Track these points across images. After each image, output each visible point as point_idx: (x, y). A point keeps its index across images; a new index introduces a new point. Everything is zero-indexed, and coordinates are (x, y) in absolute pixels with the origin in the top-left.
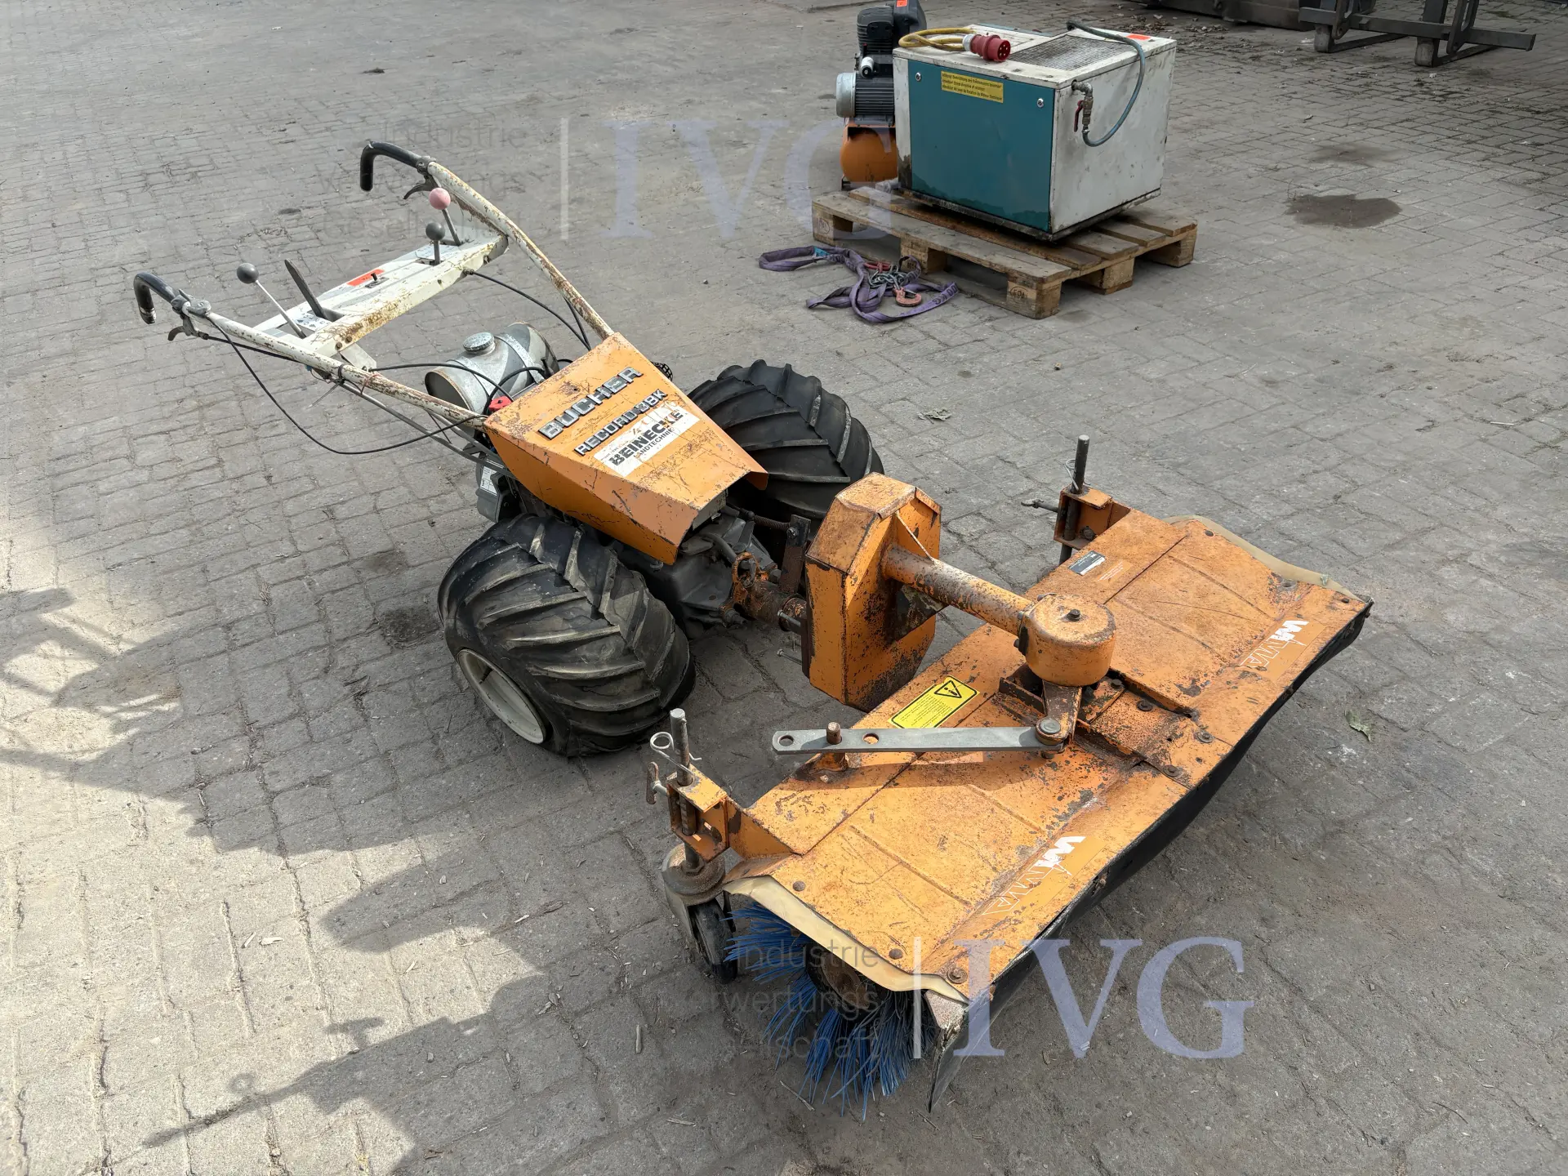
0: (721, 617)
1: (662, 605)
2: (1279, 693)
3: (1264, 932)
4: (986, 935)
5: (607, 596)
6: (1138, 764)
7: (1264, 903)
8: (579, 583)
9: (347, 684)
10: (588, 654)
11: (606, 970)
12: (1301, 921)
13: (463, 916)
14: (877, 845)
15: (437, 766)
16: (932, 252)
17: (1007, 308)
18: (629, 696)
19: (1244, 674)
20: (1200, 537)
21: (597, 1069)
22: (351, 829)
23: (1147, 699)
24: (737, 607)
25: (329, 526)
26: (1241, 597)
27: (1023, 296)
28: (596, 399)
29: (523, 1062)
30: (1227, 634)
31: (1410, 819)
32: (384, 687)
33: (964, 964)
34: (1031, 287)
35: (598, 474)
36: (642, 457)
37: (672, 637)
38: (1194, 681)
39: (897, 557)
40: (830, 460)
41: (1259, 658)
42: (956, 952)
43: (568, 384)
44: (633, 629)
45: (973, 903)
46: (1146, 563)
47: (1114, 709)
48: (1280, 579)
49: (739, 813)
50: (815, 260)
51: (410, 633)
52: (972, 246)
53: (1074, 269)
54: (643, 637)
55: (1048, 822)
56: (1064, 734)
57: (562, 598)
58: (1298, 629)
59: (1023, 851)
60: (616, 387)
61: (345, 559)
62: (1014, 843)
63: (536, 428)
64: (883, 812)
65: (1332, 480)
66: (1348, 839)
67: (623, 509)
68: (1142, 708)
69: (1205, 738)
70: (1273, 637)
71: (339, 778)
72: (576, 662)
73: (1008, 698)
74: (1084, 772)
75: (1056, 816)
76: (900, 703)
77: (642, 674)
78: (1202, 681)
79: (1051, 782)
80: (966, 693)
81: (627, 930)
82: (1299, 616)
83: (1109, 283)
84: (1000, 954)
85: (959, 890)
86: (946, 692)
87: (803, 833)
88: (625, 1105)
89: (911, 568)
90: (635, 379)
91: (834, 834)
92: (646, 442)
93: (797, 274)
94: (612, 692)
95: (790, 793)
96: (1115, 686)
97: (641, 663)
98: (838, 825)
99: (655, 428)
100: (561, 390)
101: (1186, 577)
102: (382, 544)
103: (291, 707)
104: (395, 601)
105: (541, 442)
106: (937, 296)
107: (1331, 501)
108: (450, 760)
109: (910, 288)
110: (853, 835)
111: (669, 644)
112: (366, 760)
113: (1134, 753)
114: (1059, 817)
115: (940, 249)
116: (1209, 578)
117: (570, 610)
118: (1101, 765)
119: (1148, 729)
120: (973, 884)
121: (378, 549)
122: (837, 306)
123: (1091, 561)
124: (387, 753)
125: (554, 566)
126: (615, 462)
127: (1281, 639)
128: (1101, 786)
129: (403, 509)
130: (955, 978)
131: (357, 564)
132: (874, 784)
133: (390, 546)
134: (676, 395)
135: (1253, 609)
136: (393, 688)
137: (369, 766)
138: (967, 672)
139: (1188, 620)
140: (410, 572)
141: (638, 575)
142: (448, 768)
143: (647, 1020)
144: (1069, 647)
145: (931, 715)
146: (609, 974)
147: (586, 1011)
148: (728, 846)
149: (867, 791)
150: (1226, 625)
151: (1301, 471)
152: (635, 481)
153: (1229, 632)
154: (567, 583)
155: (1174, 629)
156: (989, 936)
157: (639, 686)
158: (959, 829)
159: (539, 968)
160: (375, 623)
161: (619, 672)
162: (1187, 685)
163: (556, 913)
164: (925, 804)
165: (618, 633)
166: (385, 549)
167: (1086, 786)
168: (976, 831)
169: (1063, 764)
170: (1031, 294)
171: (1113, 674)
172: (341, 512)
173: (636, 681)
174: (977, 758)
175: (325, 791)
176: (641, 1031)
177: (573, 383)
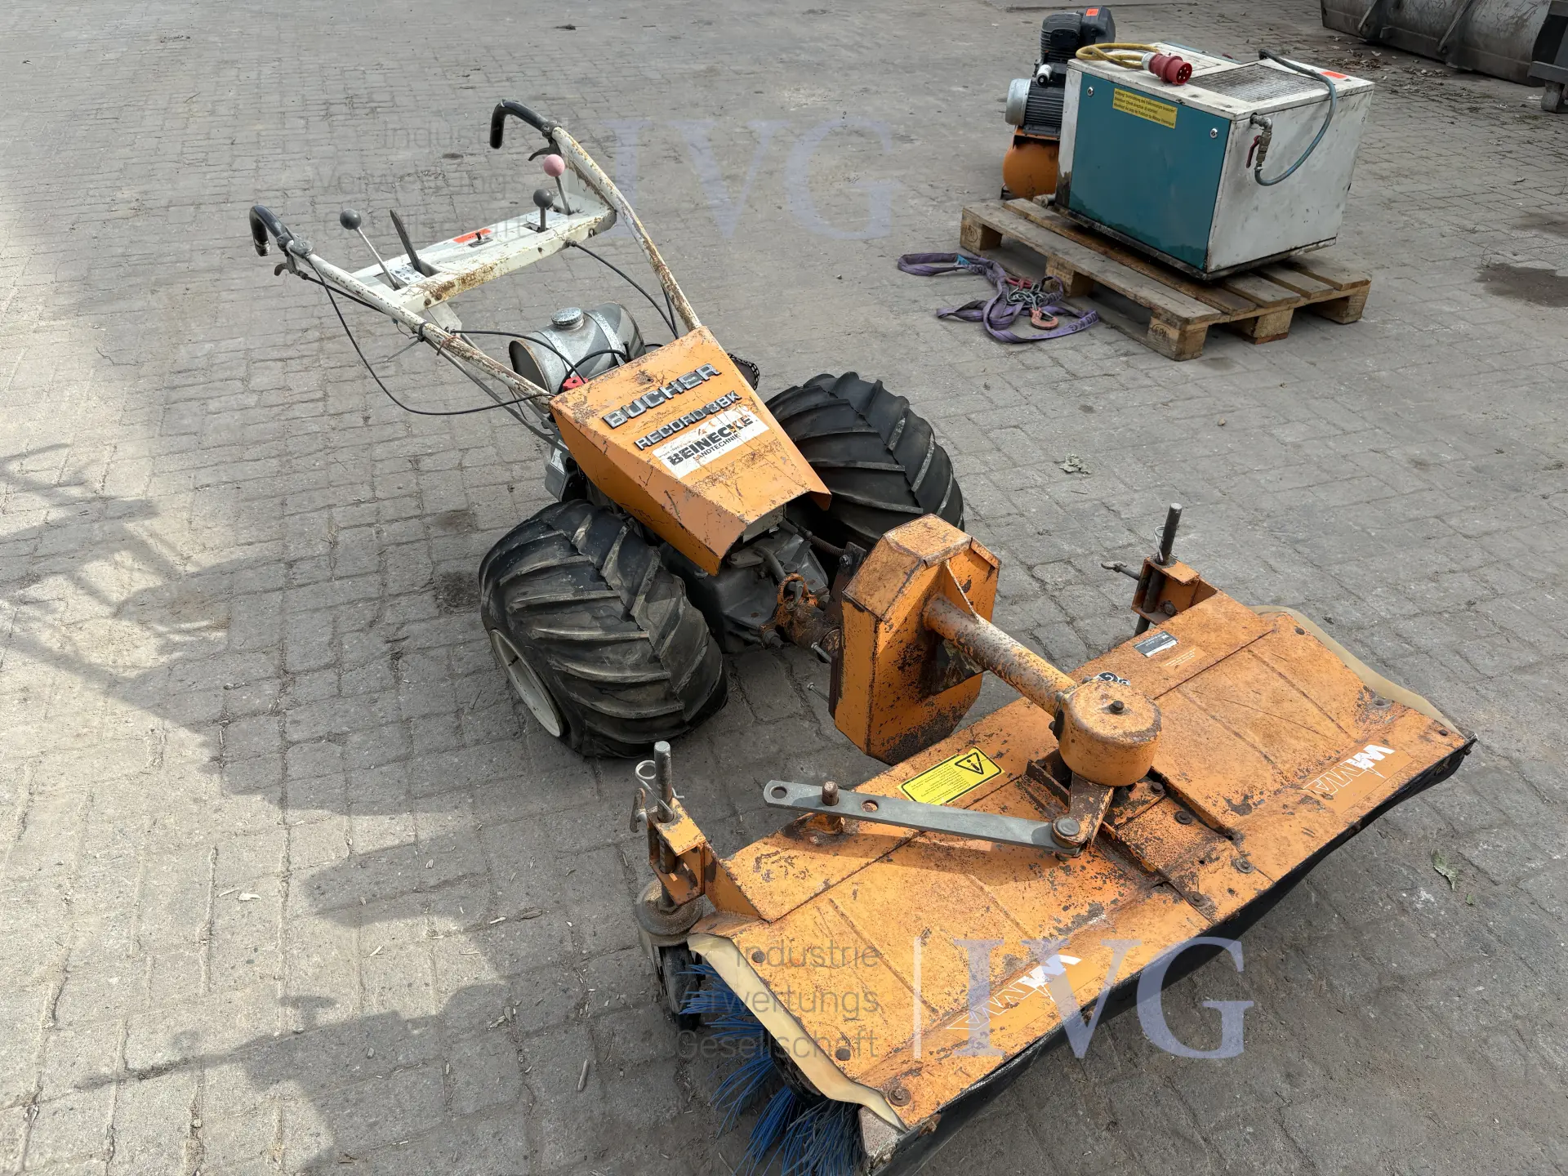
0: (761, 637)
1: (699, 614)
2: (1341, 829)
3: (1285, 1089)
4: (942, 1054)
5: (641, 599)
6: (1161, 885)
7: (1293, 1056)
8: (615, 582)
9: (388, 642)
10: (611, 656)
11: (570, 993)
12: (1332, 1085)
13: (440, 907)
14: (853, 926)
15: (454, 742)
16: (1078, 277)
17: (1147, 345)
18: (650, 705)
19: (1306, 800)
20: (1289, 635)
21: (534, 1100)
22: (353, 794)
23: (1188, 811)
24: (779, 629)
25: (411, 476)
26: (1321, 709)
27: (1164, 334)
28: (668, 393)
29: (461, 1077)
30: (1296, 749)
31: (1481, 988)
32: (423, 650)
33: (911, 1083)
34: (1175, 327)
35: (653, 471)
36: (701, 460)
37: (705, 649)
38: (1246, 797)
39: (940, 608)
40: (905, 488)
41: (1328, 785)
42: (905, 1067)
43: (643, 373)
44: (663, 636)
45: (941, 1012)
46: (1222, 654)
47: (1149, 815)
48: (1372, 694)
49: (714, 863)
50: (956, 269)
51: (461, 599)
52: (1120, 275)
53: (1224, 313)
54: (673, 648)
55: (1046, 934)
56: (1081, 838)
57: (594, 595)
58: (1381, 757)
59: (1011, 962)
60: (691, 383)
61: (418, 512)
62: (1003, 951)
63: (603, 413)
64: (868, 890)
65: (1468, 583)
66: (1405, 1000)
67: (673, 512)
68: (1180, 819)
69: (1244, 867)
70: (1349, 761)
71: (356, 738)
72: (598, 662)
73: (1034, 783)
74: (1099, 883)
75: (1055, 928)
76: (915, 769)
77: (666, 684)
78: (1256, 799)
79: (1060, 888)
80: (990, 769)
81: (599, 954)
82: (1385, 742)
83: (1262, 331)
84: (953, 1080)
85: (930, 994)
86: (968, 765)
87: (777, 898)
88: (552, 1145)
89: (954, 623)
90: (712, 377)
91: (809, 906)
92: (708, 445)
93: (934, 280)
94: (631, 698)
95: (773, 850)
96: (1154, 790)
97: (667, 673)
98: (816, 895)
99: (721, 431)
100: (635, 378)
101: (1263, 676)
102: (457, 503)
103: (329, 657)
104: (456, 563)
105: (603, 431)
106: (1075, 322)
107: (1463, 607)
108: (468, 738)
109: (1047, 310)
110: (831, 909)
111: (699, 658)
112: (387, 724)
113: (1158, 872)
114: (1060, 930)
115: (1085, 274)
116: (1289, 682)
117: (600, 608)
118: (1120, 877)
119: (1180, 845)
120: (946, 990)
121: (452, 507)
122: (967, 319)
123: (1161, 642)
124: (409, 719)
125: (594, 559)
126: (673, 462)
127: (1360, 765)
128: (1114, 902)
129: (486, 469)
130: (896, 1098)
131: (428, 520)
132: (866, 855)
133: (464, 507)
134: (751, 399)
135: (1332, 725)
136: (432, 653)
137: (386, 731)
138: (996, 746)
139: (1254, 726)
140: (476, 536)
141: (679, 580)
142: (464, 746)
143: (597, 1056)
144: (1104, 742)
145: (944, 789)
146: (570, 997)
147: (538, 1033)
148: (702, 893)
149: (855, 863)
150: (1297, 738)
151: (1435, 568)
152: (689, 484)
153: (1298, 748)
154: (603, 579)
155: (1237, 734)
156: (946, 1057)
157: (662, 696)
158: (946, 925)
159: (501, 977)
160: (431, 582)
161: (642, 679)
162: (1237, 800)
163: (533, 921)
164: (916, 889)
165: (647, 639)
166: (460, 508)
167: (1098, 898)
168: (965, 929)
169: (1078, 869)
170: (1174, 334)
171: (1153, 775)
172: (427, 464)
173: (659, 691)
174: (986, 846)
175: (338, 749)
176: (589, 1066)
177: (648, 373)
